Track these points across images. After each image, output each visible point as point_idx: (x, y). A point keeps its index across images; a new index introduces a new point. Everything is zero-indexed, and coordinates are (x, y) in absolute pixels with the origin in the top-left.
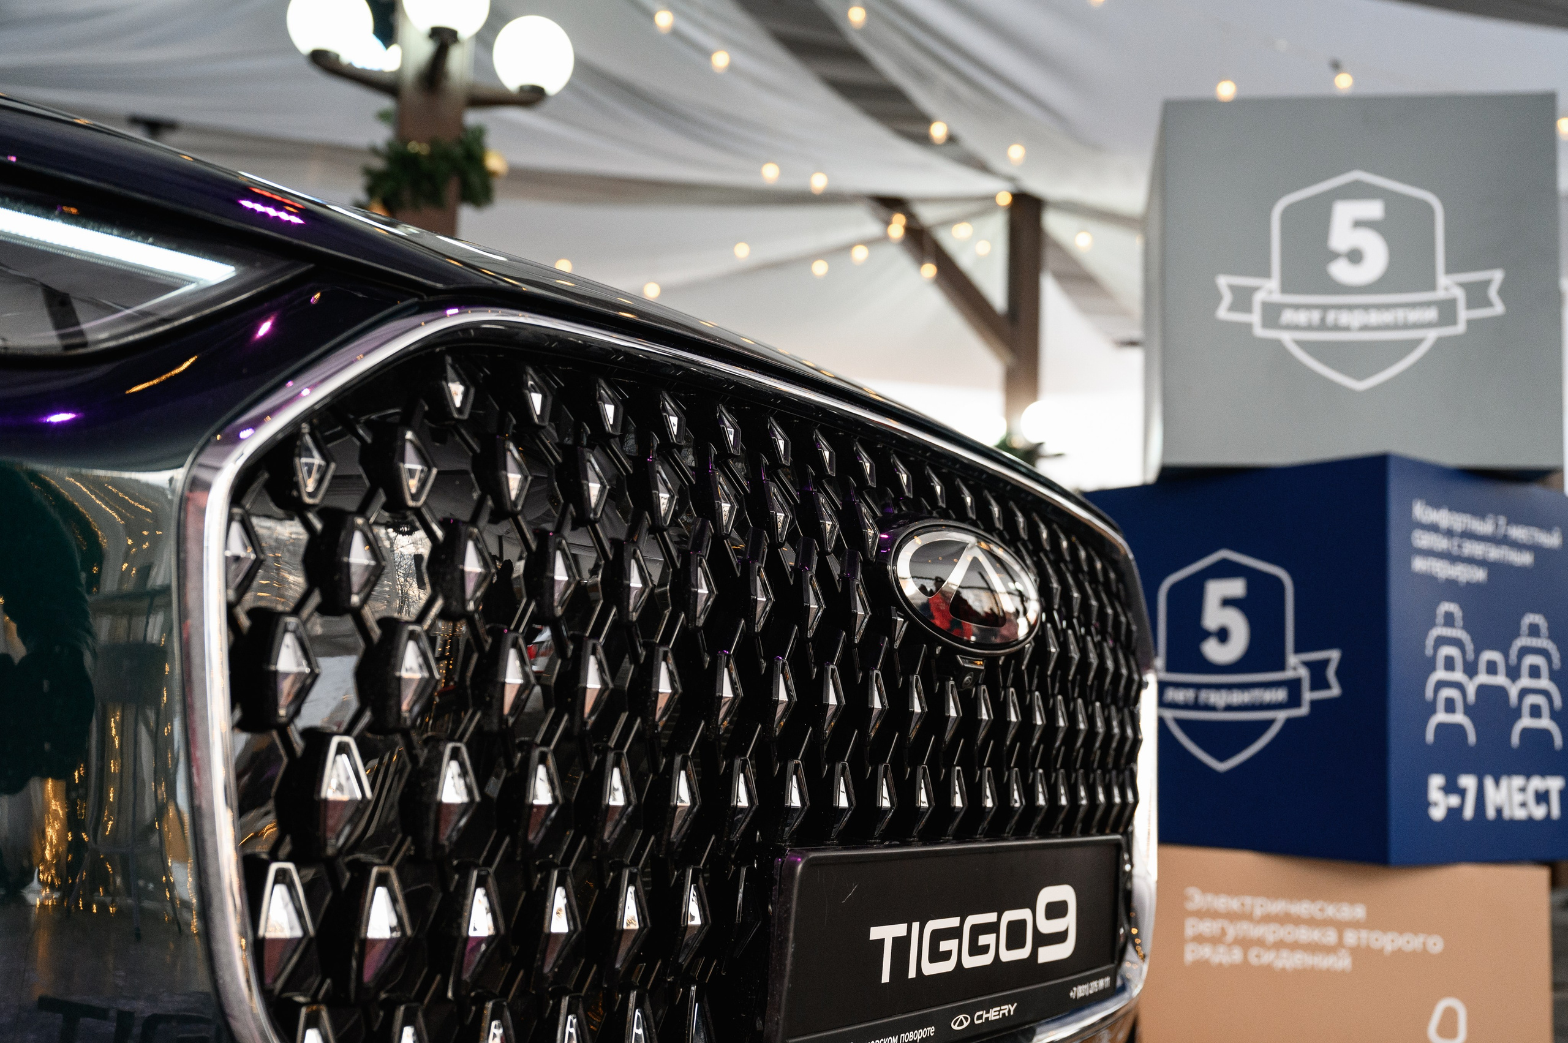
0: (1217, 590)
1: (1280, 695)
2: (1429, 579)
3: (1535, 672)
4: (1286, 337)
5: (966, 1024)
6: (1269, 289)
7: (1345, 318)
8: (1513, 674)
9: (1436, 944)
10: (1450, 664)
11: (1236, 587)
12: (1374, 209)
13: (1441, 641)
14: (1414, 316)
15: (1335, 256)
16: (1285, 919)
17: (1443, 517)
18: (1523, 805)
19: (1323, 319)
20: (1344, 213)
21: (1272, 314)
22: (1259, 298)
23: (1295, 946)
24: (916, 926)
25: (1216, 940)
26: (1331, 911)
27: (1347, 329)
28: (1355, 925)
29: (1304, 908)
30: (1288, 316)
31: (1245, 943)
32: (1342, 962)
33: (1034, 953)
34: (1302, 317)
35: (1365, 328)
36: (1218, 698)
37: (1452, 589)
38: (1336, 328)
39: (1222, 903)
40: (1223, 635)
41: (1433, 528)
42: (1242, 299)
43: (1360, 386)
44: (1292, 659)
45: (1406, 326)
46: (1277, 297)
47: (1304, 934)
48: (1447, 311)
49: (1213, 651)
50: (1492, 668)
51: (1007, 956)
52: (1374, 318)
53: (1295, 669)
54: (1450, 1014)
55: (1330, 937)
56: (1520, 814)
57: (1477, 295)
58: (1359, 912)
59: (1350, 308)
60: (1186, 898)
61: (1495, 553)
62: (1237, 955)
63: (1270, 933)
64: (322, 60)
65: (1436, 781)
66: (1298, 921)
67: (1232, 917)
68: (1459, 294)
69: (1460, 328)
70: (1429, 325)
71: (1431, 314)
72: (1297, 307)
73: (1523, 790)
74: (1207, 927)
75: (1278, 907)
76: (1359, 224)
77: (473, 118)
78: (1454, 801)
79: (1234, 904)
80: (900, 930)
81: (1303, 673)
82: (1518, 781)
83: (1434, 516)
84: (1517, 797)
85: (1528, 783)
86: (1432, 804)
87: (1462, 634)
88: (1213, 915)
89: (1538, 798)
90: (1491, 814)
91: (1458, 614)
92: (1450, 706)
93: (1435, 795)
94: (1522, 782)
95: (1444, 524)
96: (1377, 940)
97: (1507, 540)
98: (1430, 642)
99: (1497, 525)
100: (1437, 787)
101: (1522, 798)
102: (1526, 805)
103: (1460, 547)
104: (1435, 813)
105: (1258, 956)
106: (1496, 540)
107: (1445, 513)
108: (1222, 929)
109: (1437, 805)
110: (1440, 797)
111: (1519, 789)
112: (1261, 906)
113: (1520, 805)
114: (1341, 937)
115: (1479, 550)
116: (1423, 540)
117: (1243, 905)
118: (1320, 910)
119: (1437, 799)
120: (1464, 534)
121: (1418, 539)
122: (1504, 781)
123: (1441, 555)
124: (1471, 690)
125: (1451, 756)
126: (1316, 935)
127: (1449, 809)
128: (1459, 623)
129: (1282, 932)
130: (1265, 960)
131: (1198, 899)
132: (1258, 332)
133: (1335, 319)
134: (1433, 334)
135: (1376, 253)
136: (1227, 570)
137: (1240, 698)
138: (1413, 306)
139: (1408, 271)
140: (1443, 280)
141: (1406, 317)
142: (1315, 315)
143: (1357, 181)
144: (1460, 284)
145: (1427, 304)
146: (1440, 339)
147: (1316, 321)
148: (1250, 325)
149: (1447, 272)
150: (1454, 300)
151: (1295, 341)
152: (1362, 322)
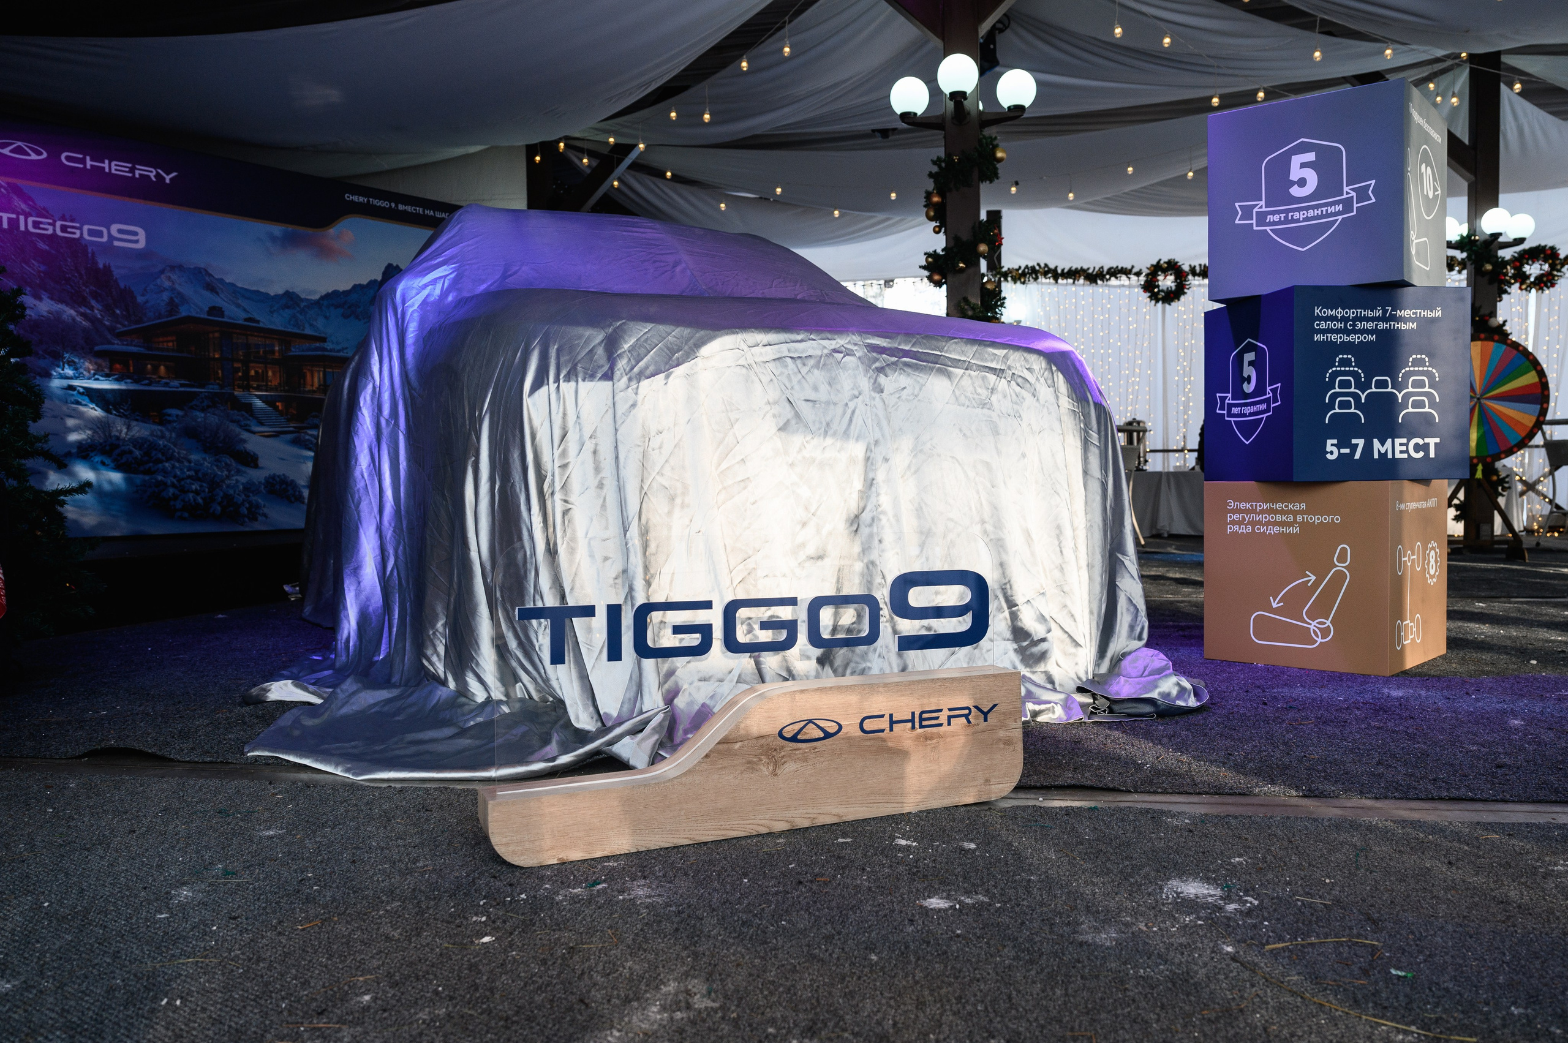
0: (1247, 358)
1: (1263, 407)
2: (1328, 344)
3: (1419, 384)
4: (1268, 229)
6: (1261, 206)
7: (1296, 215)
8: (1400, 386)
9: (1337, 519)
10: (1345, 384)
12: (1311, 157)
13: (1338, 373)
14: (1331, 210)
15: (1293, 183)
16: (1271, 511)
17: (1339, 313)
18: (1404, 452)
19: (1286, 217)
20: (1297, 160)
21: (1262, 218)
22: (1255, 210)
23: (1275, 523)
25: (1240, 523)
26: (1290, 506)
27: (1298, 221)
28: (1302, 512)
29: (1278, 506)
30: (1270, 218)
31: (1253, 523)
32: (1294, 529)
34: (1276, 218)
35: (1307, 219)
36: (1248, 410)
37: (1347, 347)
38: (1294, 221)
39: (1243, 506)
40: (1249, 379)
41: (1333, 318)
42: (1247, 213)
43: (1303, 249)
44: (1268, 389)
45: (1328, 215)
46: (1264, 209)
47: (1279, 518)
48: (1347, 204)
49: (1245, 388)
50: (1381, 385)
52: (1311, 213)
54: (1344, 550)
55: (1291, 518)
57: (1363, 194)
58: (1304, 506)
59: (1299, 210)
60: (1227, 505)
61: (1382, 326)
62: (1249, 529)
63: (1263, 518)
65: (1330, 442)
66: (1276, 512)
67: (1247, 511)
68: (1354, 194)
69: (1356, 212)
70: (1338, 214)
71: (1339, 208)
72: (1273, 213)
73: (1404, 444)
74: (1236, 517)
75: (1266, 506)
76: (1303, 165)
78: (1347, 451)
79: (1248, 506)
81: (1271, 394)
82: (1398, 441)
83: (1330, 312)
84: (1399, 448)
85: (1409, 441)
86: (1327, 453)
87: (1356, 369)
88: (1239, 511)
89: (1417, 448)
90: (1376, 456)
91: (1353, 359)
92: (1345, 405)
93: (1329, 448)
94: (1404, 440)
95: (1339, 316)
96: (1311, 519)
97: (1393, 318)
98: (1328, 375)
99: (1385, 312)
100: (1332, 445)
101: (1404, 448)
102: (1407, 452)
103: (1354, 325)
104: (1329, 456)
105: (1258, 529)
106: (1384, 319)
107: (1340, 310)
108: (1243, 517)
109: (1332, 453)
110: (1335, 450)
111: (1401, 444)
112: (1260, 506)
113: (1401, 452)
114: (1295, 518)
115: (1370, 325)
116: (1323, 325)
117: (1252, 506)
118: (1286, 506)
119: (1332, 450)
120: (1357, 319)
121: (1318, 325)
122: (1389, 441)
123: (1337, 331)
124: (1363, 397)
125: (1344, 429)
126: (1284, 518)
127: (1340, 455)
128: (1353, 364)
129: (1269, 518)
130: (1262, 530)
131: (1232, 505)
132: (1255, 228)
133: (1292, 216)
134: (1340, 218)
135: (1312, 178)
136: (1250, 348)
137: (1253, 409)
138: (1330, 204)
139: (1328, 187)
140: (1346, 189)
141: (1327, 210)
142: (1283, 216)
143: (1302, 143)
144: (1354, 190)
145: (1337, 203)
146: (1343, 220)
147: (1283, 219)
148: (1252, 225)
149: (1348, 184)
150: (1351, 198)
151: (1272, 231)
152: (1305, 216)
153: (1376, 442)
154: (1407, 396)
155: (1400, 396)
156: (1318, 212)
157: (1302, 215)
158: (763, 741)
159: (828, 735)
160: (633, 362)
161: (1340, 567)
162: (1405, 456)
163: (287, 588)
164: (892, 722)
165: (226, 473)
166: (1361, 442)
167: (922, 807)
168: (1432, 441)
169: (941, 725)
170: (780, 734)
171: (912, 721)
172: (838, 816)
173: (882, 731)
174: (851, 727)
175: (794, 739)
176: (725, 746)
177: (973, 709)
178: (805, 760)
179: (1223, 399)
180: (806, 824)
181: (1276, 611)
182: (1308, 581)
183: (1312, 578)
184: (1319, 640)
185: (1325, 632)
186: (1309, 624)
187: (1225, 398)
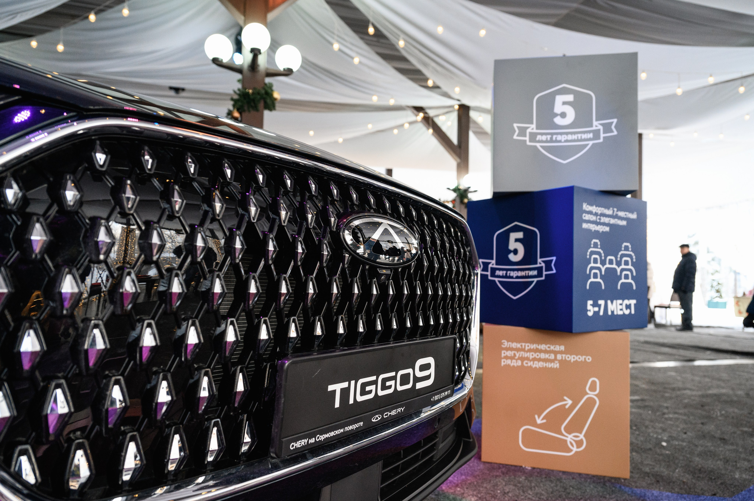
0: (514, 236)
1: (535, 273)
2: (589, 231)
3: (626, 263)
4: (538, 145)
5: (379, 419)
6: (532, 128)
7: (559, 138)
8: (619, 264)
9: (589, 359)
10: (595, 261)
11: (520, 235)
12: (570, 98)
13: (593, 253)
14: (584, 136)
15: (556, 115)
16: (536, 351)
17: (594, 209)
18: (621, 310)
19: (551, 138)
20: (560, 99)
21: (533, 137)
22: (528, 131)
23: (540, 360)
24: (353, 382)
25: (512, 358)
26: (552, 348)
27: (560, 141)
28: (561, 352)
29: (543, 347)
30: (539, 137)
31: (522, 359)
32: (556, 365)
33: (414, 385)
34: (544, 138)
35: (567, 141)
36: (513, 274)
37: (597, 234)
38: (556, 141)
39: (514, 345)
40: (515, 252)
41: (590, 213)
42: (522, 131)
43: (564, 162)
44: (539, 260)
45: (582, 140)
46: (535, 131)
47: (543, 356)
49: (512, 257)
50: (611, 262)
51: (400, 388)
52: (570, 137)
53: (540, 263)
54: (594, 383)
55: (552, 356)
56: (620, 313)
57: (607, 128)
58: (562, 348)
59: (561, 134)
60: (502, 344)
61: (612, 221)
62: (519, 363)
63: (531, 355)
64: (216, 61)
65: (590, 302)
66: (541, 351)
67: (518, 350)
68: (601, 128)
69: (601, 140)
70: (590, 139)
71: (591, 135)
72: (542, 134)
73: (621, 304)
74: (509, 353)
75: (534, 346)
76: (564, 103)
77: (268, 80)
78: (596, 309)
79: (519, 345)
80: (345, 385)
81: (543, 265)
82: (620, 301)
83: (590, 208)
85: (623, 302)
86: (588, 310)
87: (600, 250)
88: (511, 349)
89: (627, 307)
90: (610, 313)
91: (599, 243)
92: (595, 276)
93: (589, 307)
95: (594, 211)
96: (568, 357)
97: (617, 217)
98: (588, 254)
99: (614, 211)
100: (590, 305)
101: (620, 307)
103: (600, 219)
104: (589, 314)
105: (527, 363)
106: (613, 216)
107: (595, 207)
108: (514, 354)
109: (590, 311)
110: (591, 308)
112: (528, 346)
114: (556, 356)
115: (607, 220)
116: (586, 217)
117: (522, 346)
118: (549, 347)
120: (601, 215)
121: (584, 216)
122: (615, 302)
123: (593, 222)
124: (603, 270)
125: (595, 293)
126: (547, 356)
127: (595, 312)
128: (599, 246)
129: (535, 355)
130: (529, 365)
131: (506, 344)
132: (528, 143)
133: (556, 138)
134: (591, 143)
135: (571, 114)
136: (516, 229)
137: (520, 274)
138: (584, 132)
139: (582, 120)
140: (595, 123)
141: (581, 137)
142: (548, 137)
143: (564, 88)
144: (601, 124)
145: (589, 132)
146: (593, 144)
147: (549, 139)
148: (525, 141)
149: (597, 120)
150: (599, 130)
151: (541, 146)
152: (565, 139)
153: (609, 302)
154: (622, 271)
155: (619, 270)
156: (575, 137)
157: (563, 138)
161: (591, 394)
162: (622, 312)
168: (633, 302)
179: (486, 264)
181: (540, 426)
182: (566, 404)
183: (569, 402)
184: (575, 449)
185: (579, 444)
186: (567, 437)
187: (490, 263)
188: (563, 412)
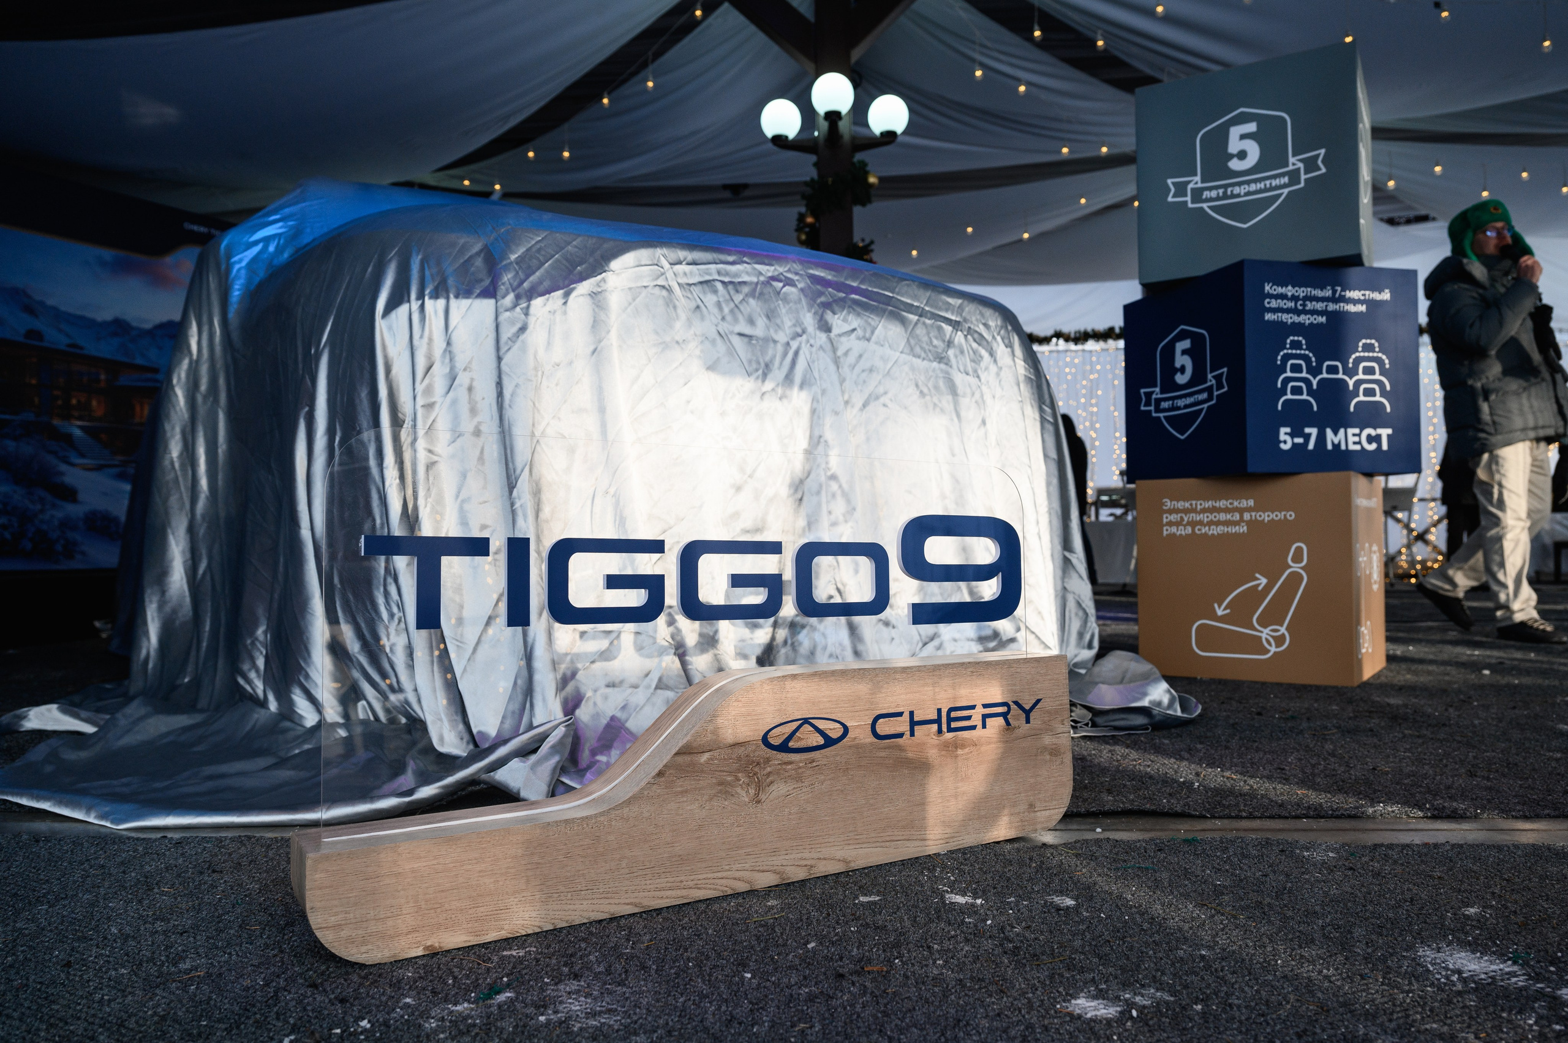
0: (1180, 346)
1: (1205, 395)
2: (1279, 324)
3: (1369, 371)
4: (1205, 206)
6: (1196, 181)
7: (1237, 190)
8: (1351, 372)
9: (1291, 516)
10: (1296, 368)
11: (1186, 344)
12: (1252, 127)
13: (1289, 356)
14: (1275, 183)
15: (1232, 156)
16: (1213, 510)
17: (1289, 291)
18: (1357, 443)
19: (1225, 193)
20: (1235, 132)
21: (1197, 194)
22: (1190, 186)
23: (1218, 523)
25: (1178, 524)
26: (1236, 504)
27: (1239, 196)
28: (1249, 509)
29: (1222, 504)
30: (1206, 194)
31: (1193, 524)
32: (1243, 529)
34: (1214, 194)
35: (1248, 194)
36: (1180, 403)
37: (1297, 328)
38: (1233, 196)
39: (1180, 505)
40: (1183, 370)
41: (1283, 297)
42: (1181, 189)
43: (1245, 226)
44: (1209, 376)
45: (1272, 189)
46: (1200, 185)
47: (1223, 517)
48: (1294, 176)
49: (1179, 378)
50: (1332, 370)
52: (1253, 187)
53: (1210, 380)
54: (1299, 549)
55: (1237, 517)
57: (1311, 165)
58: (1251, 503)
59: (1239, 184)
60: (1163, 504)
61: (1332, 307)
62: (1189, 530)
63: (1205, 517)
65: (1284, 431)
66: (1219, 510)
67: (1186, 511)
68: (1301, 165)
69: (1302, 185)
70: (1285, 186)
71: (1285, 180)
72: (1210, 189)
73: (1357, 435)
74: (1173, 517)
75: (1209, 504)
76: (1243, 137)
78: (1301, 440)
79: (1187, 505)
81: (1213, 382)
82: (1351, 431)
83: (1280, 290)
84: (1352, 439)
85: (1361, 431)
86: (1281, 442)
87: (1307, 352)
88: (1177, 511)
89: (1370, 439)
90: (1330, 447)
91: (1304, 342)
92: (1297, 391)
93: (1282, 437)
94: (1357, 431)
95: (1290, 294)
96: (1260, 516)
97: (1343, 299)
98: (1279, 358)
99: (1334, 292)
100: (1286, 434)
101: (1356, 439)
102: (1359, 443)
103: (1304, 305)
104: (1283, 446)
105: (1200, 530)
106: (1334, 299)
107: (1290, 288)
108: (1181, 517)
109: (1285, 442)
110: (1288, 438)
111: (1354, 435)
112: (1201, 504)
113: (1355, 443)
114: (1241, 517)
115: (1320, 306)
116: (1274, 304)
117: (1192, 505)
118: (1231, 504)
119: (1286, 439)
120: (1307, 298)
121: (1269, 303)
122: (1342, 431)
123: (1288, 311)
124: (1315, 383)
125: (1298, 417)
126: (1229, 517)
127: (1294, 444)
128: (1304, 347)
129: (1211, 517)
130: (1203, 531)
131: (1168, 504)
132: (1190, 205)
133: (1232, 191)
134: (1286, 191)
135: (1254, 151)
136: (1184, 335)
137: (1190, 400)
138: (1275, 177)
139: (1272, 158)
140: (1292, 160)
141: (1271, 184)
142: (1221, 191)
143: (1242, 113)
144: (1300, 160)
145: (1283, 175)
146: (1290, 192)
147: (1221, 194)
148: (1186, 202)
149: (1294, 155)
150: (1298, 170)
151: (1210, 207)
152: (1246, 190)
153: (1329, 432)
154: (1359, 383)
155: (1351, 383)
156: (1261, 185)
157: (1243, 190)
158: (741, 751)
159: (830, 742)
160: (522, 275)
161: (1296, 567)
162: (1358, 447)
163: (97, 624)
164: (913, 724)
165: (39, 507)
166: (1313, 431)
167: (952, 846)
168: (1385, 432)
169: (973, 728)
170: (765, 740)
171: (938, 721)
172: (845, 861)
173: (900, 735)
174: (860, 732)
175: (784, 747)
176: (687, 759)
177: (1013, 706)
178: (799, 779)
179: (1149, 395)
180: (801, 875)
181: (1221, 619)
182: (1259, 585)
183: (1264, 581)
184: (1273, 649)
185: (1280, 640)
186: (1262, 632)
187: (1152, 393)
188: (1256, 596)
